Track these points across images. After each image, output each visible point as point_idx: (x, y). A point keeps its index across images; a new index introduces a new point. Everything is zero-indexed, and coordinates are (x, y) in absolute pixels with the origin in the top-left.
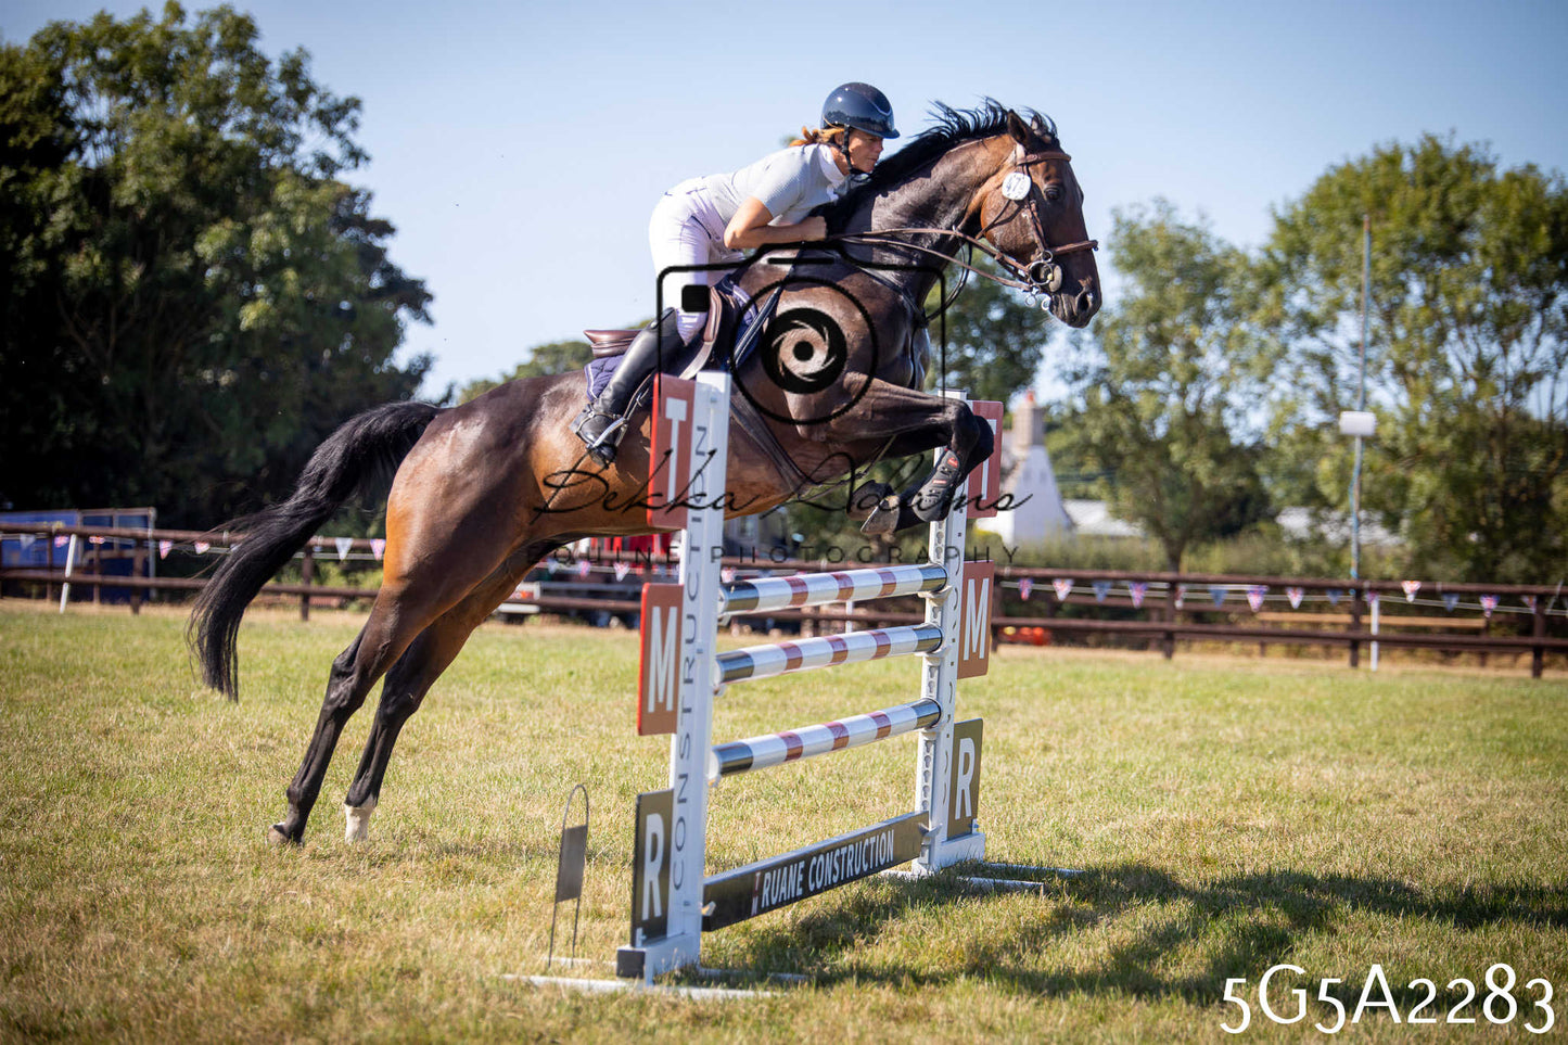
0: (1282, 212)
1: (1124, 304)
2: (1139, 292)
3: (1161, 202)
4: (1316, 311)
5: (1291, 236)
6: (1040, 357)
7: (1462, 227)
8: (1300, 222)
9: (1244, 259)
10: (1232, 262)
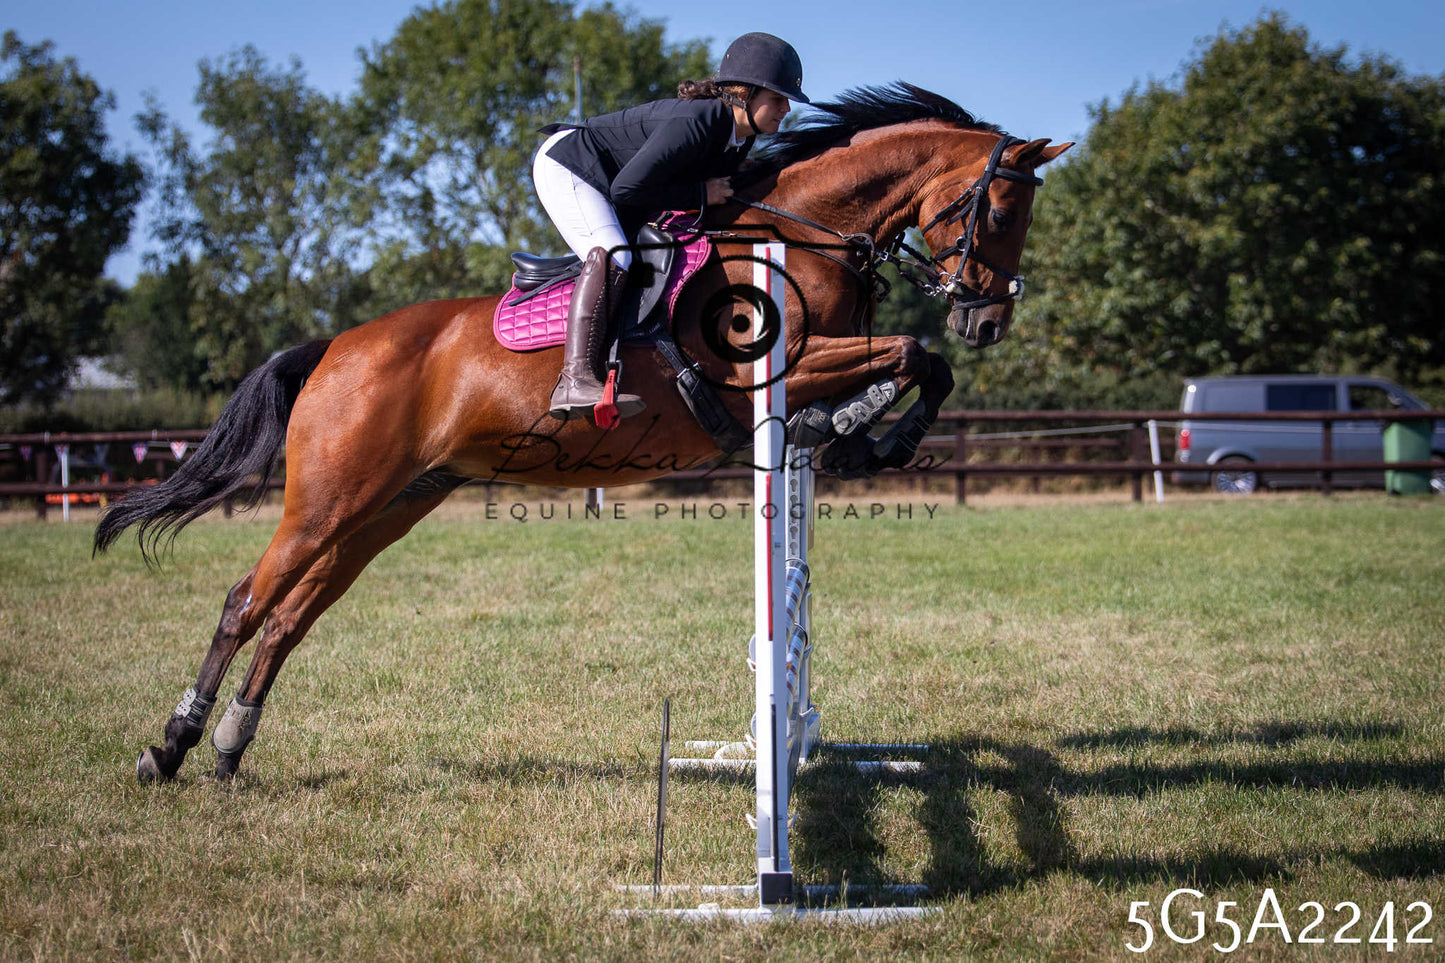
1: (215, 157)
2: (230, 144)
3: (252, 52)
4: (411, 152)
5: (382, 84)
6: (132, 214)
8: (390, 68)
9: (335, 108)
10: (323, 111)
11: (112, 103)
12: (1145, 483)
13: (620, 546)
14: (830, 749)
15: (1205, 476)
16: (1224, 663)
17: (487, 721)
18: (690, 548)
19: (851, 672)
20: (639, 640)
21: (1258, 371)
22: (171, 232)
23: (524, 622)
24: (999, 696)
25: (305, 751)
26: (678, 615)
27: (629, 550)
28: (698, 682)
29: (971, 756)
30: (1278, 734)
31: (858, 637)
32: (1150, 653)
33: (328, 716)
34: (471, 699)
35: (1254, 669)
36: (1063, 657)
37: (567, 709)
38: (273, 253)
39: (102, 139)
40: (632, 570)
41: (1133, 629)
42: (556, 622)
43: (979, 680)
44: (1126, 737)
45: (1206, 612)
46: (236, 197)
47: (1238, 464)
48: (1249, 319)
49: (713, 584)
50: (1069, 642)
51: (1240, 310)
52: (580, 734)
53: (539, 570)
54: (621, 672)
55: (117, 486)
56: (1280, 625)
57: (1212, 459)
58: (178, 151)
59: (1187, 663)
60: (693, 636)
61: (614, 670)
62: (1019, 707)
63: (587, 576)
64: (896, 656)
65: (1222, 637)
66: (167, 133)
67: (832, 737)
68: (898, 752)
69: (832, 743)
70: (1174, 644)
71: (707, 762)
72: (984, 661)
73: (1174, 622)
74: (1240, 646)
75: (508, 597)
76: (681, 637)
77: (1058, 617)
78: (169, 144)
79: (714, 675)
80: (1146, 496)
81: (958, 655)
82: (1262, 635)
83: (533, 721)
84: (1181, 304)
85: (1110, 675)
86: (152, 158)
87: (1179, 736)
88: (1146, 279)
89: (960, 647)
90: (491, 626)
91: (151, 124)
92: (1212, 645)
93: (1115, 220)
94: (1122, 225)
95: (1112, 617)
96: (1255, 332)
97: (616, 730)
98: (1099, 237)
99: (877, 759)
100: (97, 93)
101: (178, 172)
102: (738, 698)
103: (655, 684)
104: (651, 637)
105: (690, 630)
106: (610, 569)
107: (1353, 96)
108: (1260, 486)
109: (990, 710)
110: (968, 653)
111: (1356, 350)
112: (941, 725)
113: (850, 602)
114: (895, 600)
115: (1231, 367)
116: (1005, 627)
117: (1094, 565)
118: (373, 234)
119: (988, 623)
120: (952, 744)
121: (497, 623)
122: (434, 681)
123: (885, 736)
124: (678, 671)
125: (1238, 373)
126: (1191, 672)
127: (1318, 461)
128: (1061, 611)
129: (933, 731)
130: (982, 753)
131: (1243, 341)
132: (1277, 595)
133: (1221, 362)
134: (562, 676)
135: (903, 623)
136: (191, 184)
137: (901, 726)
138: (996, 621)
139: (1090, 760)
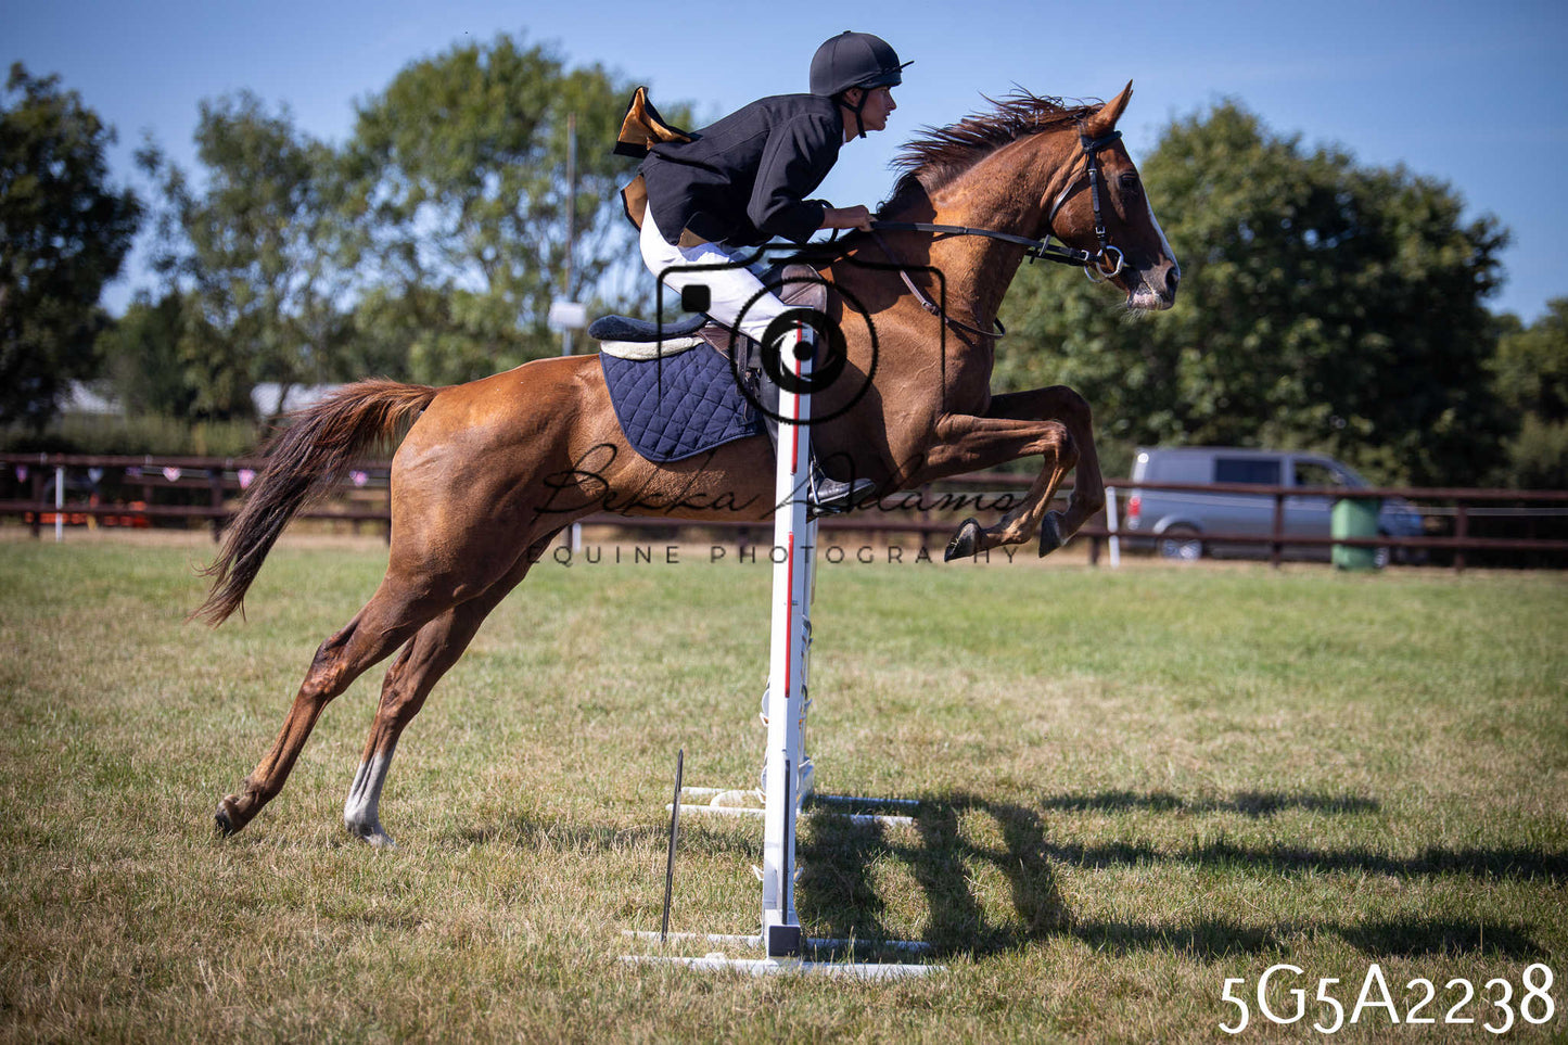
0: (364, 105)
1: (211, 195)
2: (225, 182)
3: (246, 96)
4: (400, 200)
5: (374, 131)
6: (128, 246)
7: (532, 124)
8: (383, 117)
9: (329, 153)
11: (113, 137)
12: (1103, 548)
13: (602, 589)
14: (822, 800)
15: (1151, 544)
16: (1199, 731)
17: (486, 757)
18: (669, 594)
19: (837, 724)
20: (628, 683)
21: (1208, 444)
22: (165, 265)
23: (515, 660)
24: (984, 755)
25: (310, 783)
26: (665, 660)
27: (611, 593)
28: (690, 729)
29: (962, 815)
30: (1259, 805)
31: (840, 689)
32: (1125, 717)
33: (330, 748)
34: (469, 737)
35: (1230, 737)
36: (1041, 717)
37: (565, 750)
38: (263, 290)
39: (102, 172)
40: (614, 612)
41: (1106, 692)
42: (547, 661)
43: (963, 738)
44: (1112, 802)
45: (1175, 679)
46: (229, 235)
47: (1183, 533)
48: (1202, 394)
49: (694, 630)
50: (1045, 703)
51: (1192, 384)
52: (579, 776)
53: (524, 609)
54: (613, 715)
55: (107, 509)
56: (1249, 695)
57: (1160, 527)
58: (174, 187)
59: (1162, 728)
60: (680, 682)
61: (608, 713)
62: (1004, 766)
63: (572, 617)
64: (880, 710)
65: (1193, 704)
66: (164, 170)
67: (823, 789)
68: (891, 807)
69: (824, 795)
70: (1148, 709)
71: (704, 809)
72: (964, 719)
73: (1146, 688)
74: (1213, 714)
75: (497, 635)
76: (669, 682)
77: (1033, 678)
78: (167, 179)
79: (704, 722)
80: (1103, 561)
81: (939, 711)
82: (1232, 704)
83: (532, 762)
84: (1136, 376)
85: (1090, 738)
86: (149, 191)
87: (1162, 802)
88: (1103, 351)
89: (941, 703)
90: (483, 665)
91: (149, 160)
92: (1184, 712)
93: (1074, 293)
94: (1082, 297)
95: (1084, 679)
96: (1206, 406)
97: (614, 773)
98: (1060, 308)
99: (870, 813)
100: (98, 126)
101: (174, 208)
102: (729, 745)
103: (648, 729)
104: (639, 681)
105: (678, 675)
106: (592, 611)
107: (1308, 182)
108: (1205, 554)
109: (976, 769)
110: (949, 710)
111: (1300, 427)
112: (928, 781)
113: (829, 653)
114: (871, 654)
115: (1181, 438)
116: (980, 685)
117: (1061, 626)
118: (360, 276)
119: (965, 681)
120: (941, 800)
121: (489, 660)
122: (433, 718)
123: (876, 790)
124: (669, 716)
125: (1187, 445)
126: (1167, 738)
127: (1269, 534)
128: (1034, 671)
129: (922, 786)
130: (972, 811)
131: (1194, 414)
132: (1243, 666)
133: (1172, 433)
134: (556, 718)
135: (881, 677)
136: (187, 219)
137: (890, 780)
138: (973, 679)
139: (1078, 823)
